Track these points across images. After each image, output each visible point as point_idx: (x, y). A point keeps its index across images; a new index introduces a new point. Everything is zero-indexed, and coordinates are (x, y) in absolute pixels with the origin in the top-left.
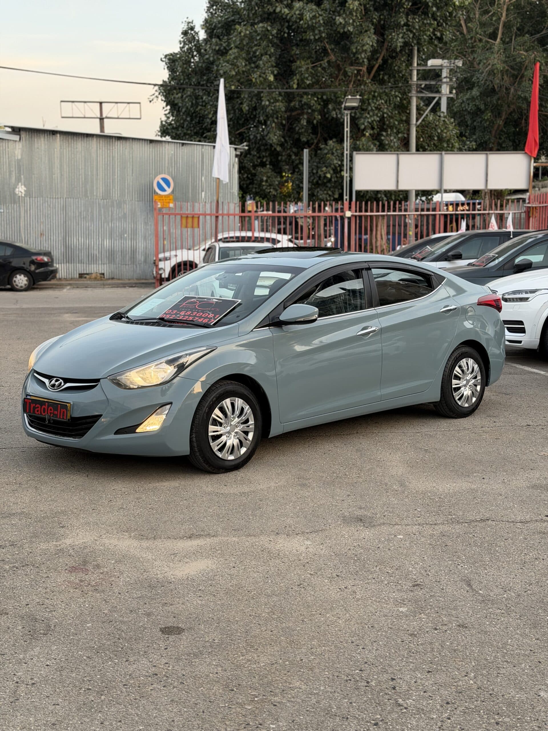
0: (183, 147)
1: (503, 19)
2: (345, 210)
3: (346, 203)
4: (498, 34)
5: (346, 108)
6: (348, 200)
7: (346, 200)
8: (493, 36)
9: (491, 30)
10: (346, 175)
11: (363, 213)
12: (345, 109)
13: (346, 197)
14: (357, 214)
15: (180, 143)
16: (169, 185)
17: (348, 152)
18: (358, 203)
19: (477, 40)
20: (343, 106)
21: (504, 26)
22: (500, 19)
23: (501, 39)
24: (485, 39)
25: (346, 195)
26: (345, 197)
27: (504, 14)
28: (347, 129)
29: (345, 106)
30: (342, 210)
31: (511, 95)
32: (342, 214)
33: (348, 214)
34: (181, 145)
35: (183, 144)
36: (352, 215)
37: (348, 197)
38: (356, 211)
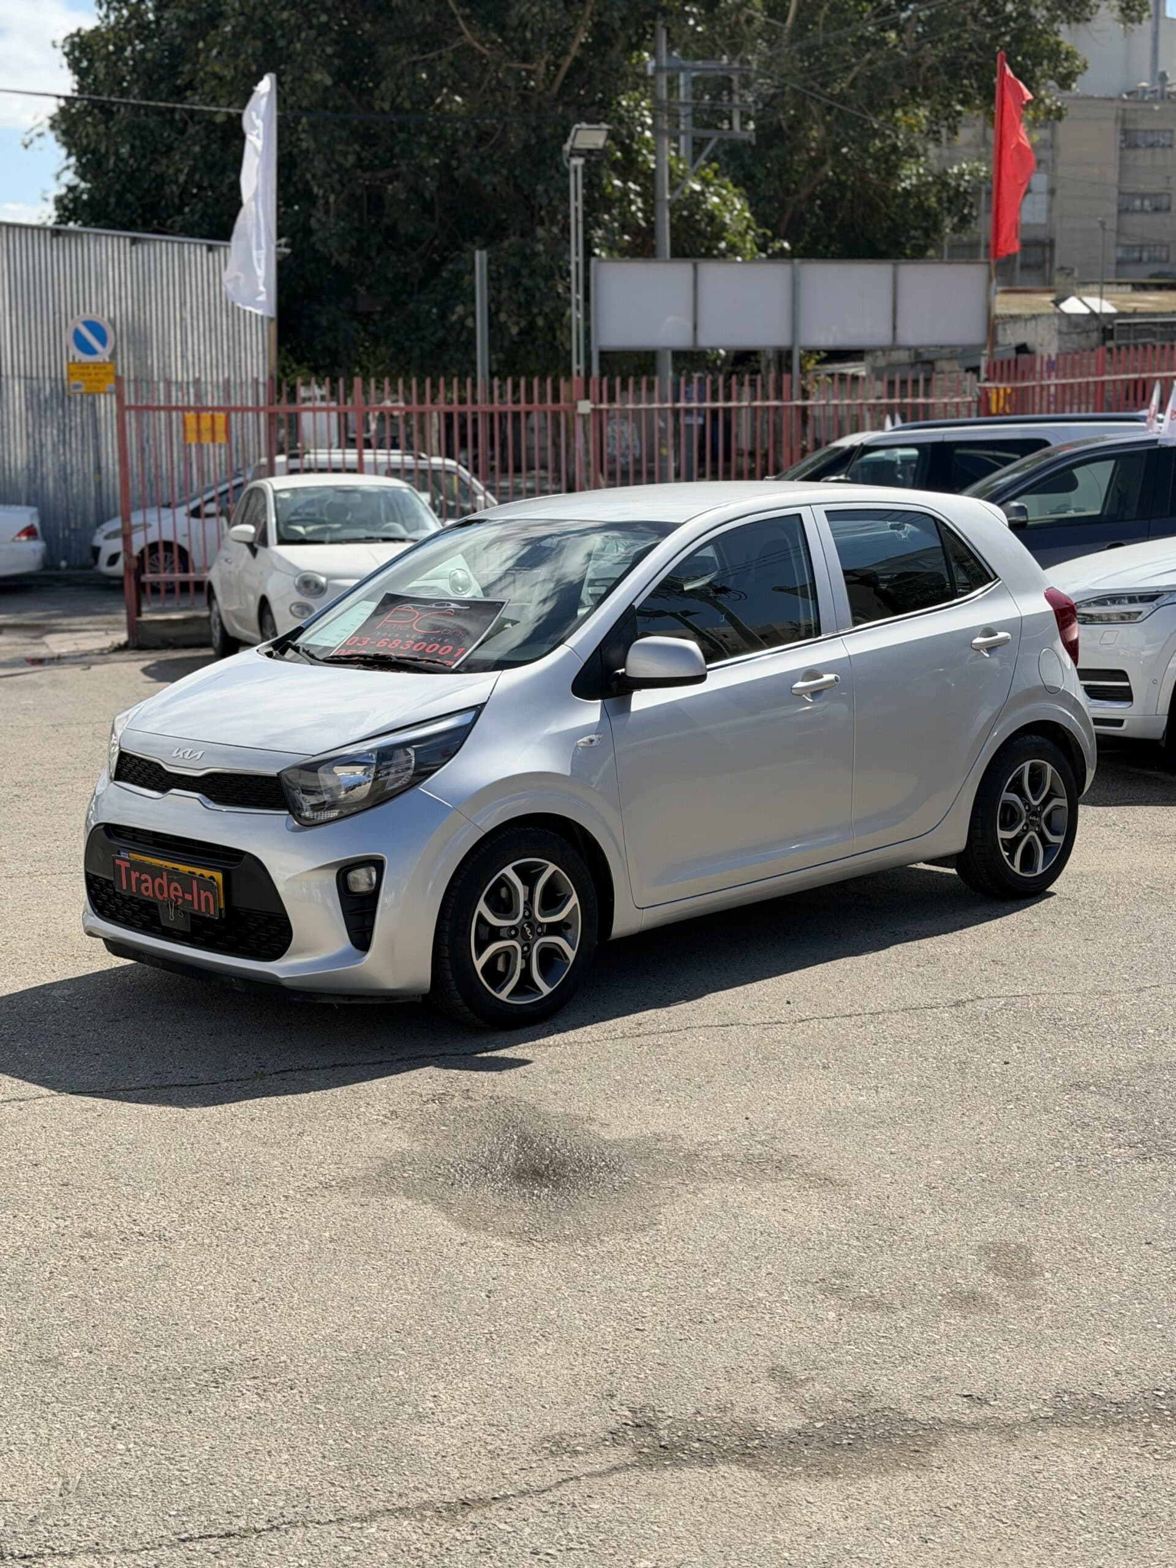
0: (134, 248)
2: (575, 398)
3: (578, 383)
5: (576, 153)
6: (582, 373)
7: (578, 372)
10: (576, 315)
11: (617, 406)
12: (571, 155)
13: (578, 367)
14: (603, 406)
15: (125, 237)
16: (103, 341)
17: (581, 259)
18: (605, 380)
20: (567, 147)
23: (796, 19)
25: (578, 362)
26: (575, 367)
28: (576, 205)
29: (572, 148)
30: (569, 397)
32: (568, 408)
33: (584, 407)
34: (128, 241)
35: (134, 241)
36: (594, 410)
37: (582, 367)
38: (601, 401)
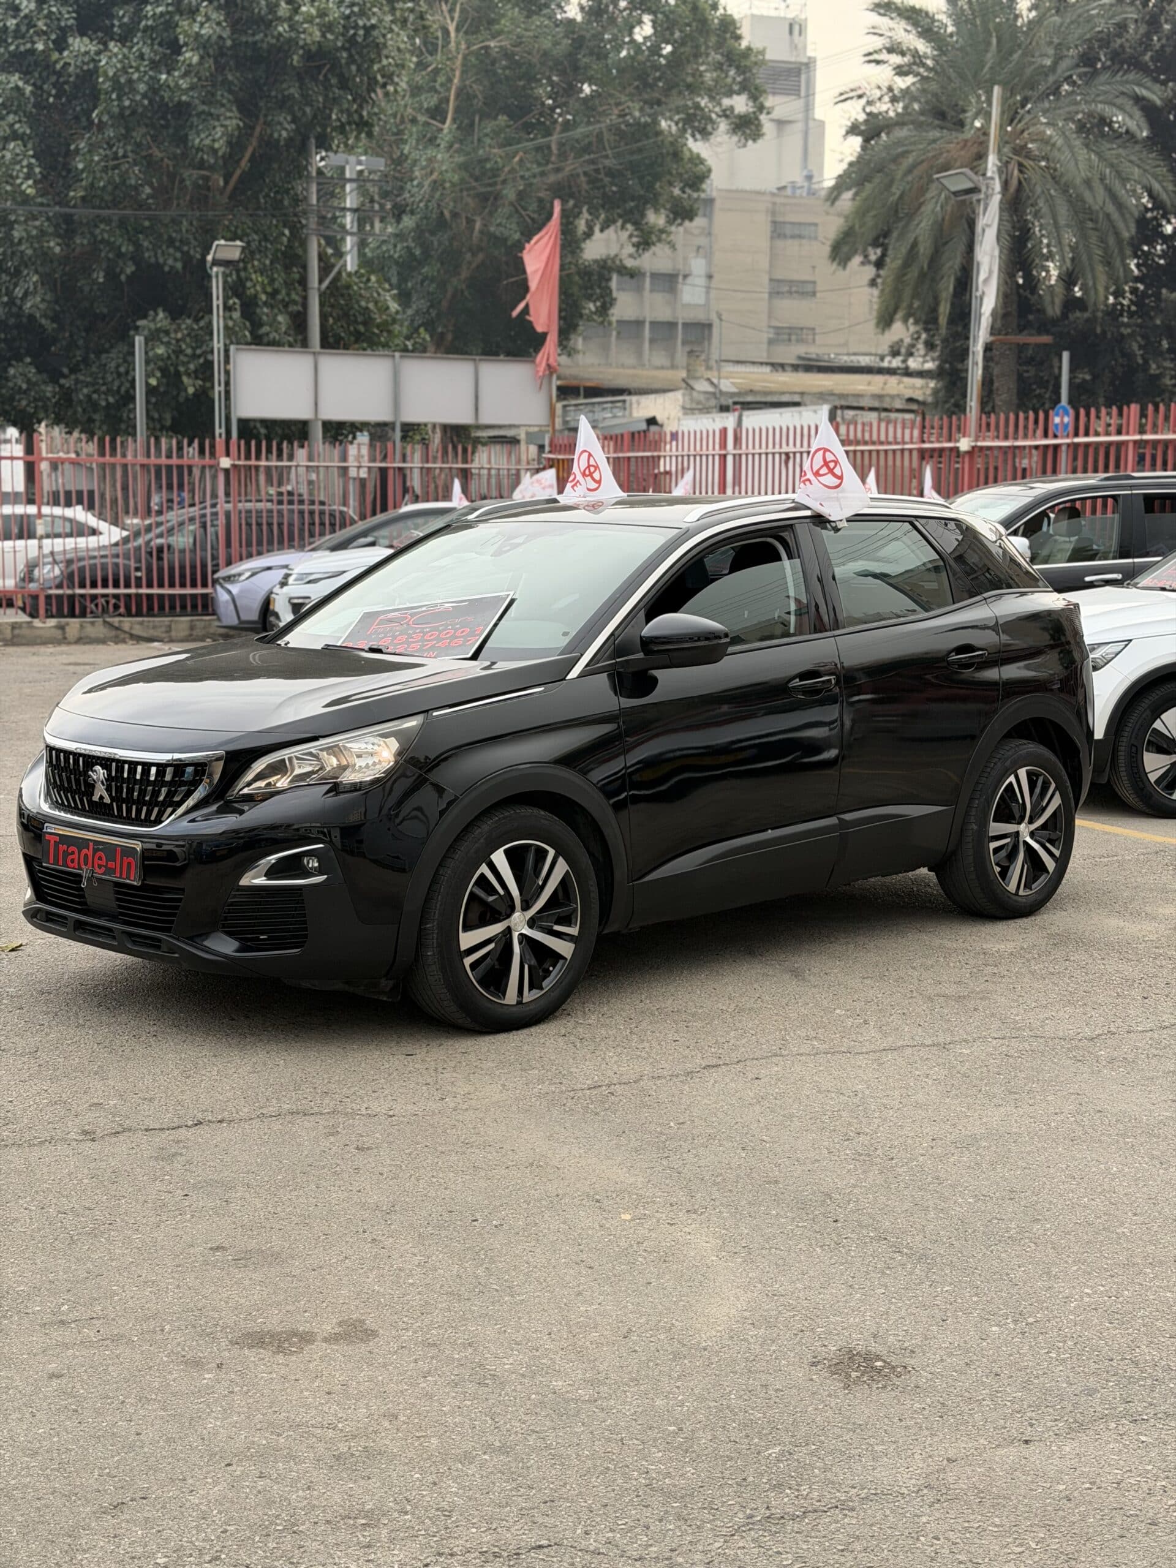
1: (456, 81)
2: (217, 455)
3: (220, 443)
4: (447, 113)
5: (215, 262)
6: (224, 436)
7: (220, 435)
8: (437, 113)
9: (433, 101)
10: (218, 389)
11: (253, 462)
12: (213, 264)
13: (219, 431)
14: (241, 463)
17: (222, 345)
18: (242, 442)
19: (406, 120)
20: (210, 258)
21: (457, 96)
22: (450, 80)
23: (454, 120)
24: (422, 118)
25: (220, 427)
26: (217, 431)
27: (458, 73)
29: (214, 259)
30: (213, 454)
31: (476, 233)
32: (212, 462)
33: (225, 463)
36: (234, 466)
37: (223, 430)
38: (239, 458)
